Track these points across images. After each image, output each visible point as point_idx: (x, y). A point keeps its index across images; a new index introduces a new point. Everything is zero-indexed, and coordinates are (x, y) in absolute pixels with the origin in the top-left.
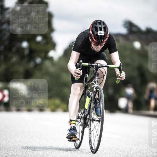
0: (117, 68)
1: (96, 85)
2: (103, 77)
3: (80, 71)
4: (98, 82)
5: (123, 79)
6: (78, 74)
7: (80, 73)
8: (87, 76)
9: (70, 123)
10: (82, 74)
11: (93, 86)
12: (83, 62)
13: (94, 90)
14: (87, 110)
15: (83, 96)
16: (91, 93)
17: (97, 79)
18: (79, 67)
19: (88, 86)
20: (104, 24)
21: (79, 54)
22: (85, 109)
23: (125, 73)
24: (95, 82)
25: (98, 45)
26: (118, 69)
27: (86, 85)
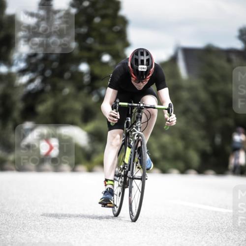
0: (166, 109)
1: (138, 132)
2: (147, 121)
3: (116, 113)
4: (140, 127)
5: (173, 125)
6: (113, 117)
7: (116, 116)
8: (128, 119)
9: (105, 183)
10: (119, 118)
11: (133, 133)
12: (120, 102)
13: (136, 138)
14: (128, 165)
15: (124, 146)
16: (132, 142)
17: (139, 124)
18: (115, 108)
19: (130, 133)
20: (148, 54)
21: (116, 91)
22: (125, 164)
23: (176, 116)
24: (137, 128)
25: (139, 82)
26: (167, 111)
27: (128, 131)
